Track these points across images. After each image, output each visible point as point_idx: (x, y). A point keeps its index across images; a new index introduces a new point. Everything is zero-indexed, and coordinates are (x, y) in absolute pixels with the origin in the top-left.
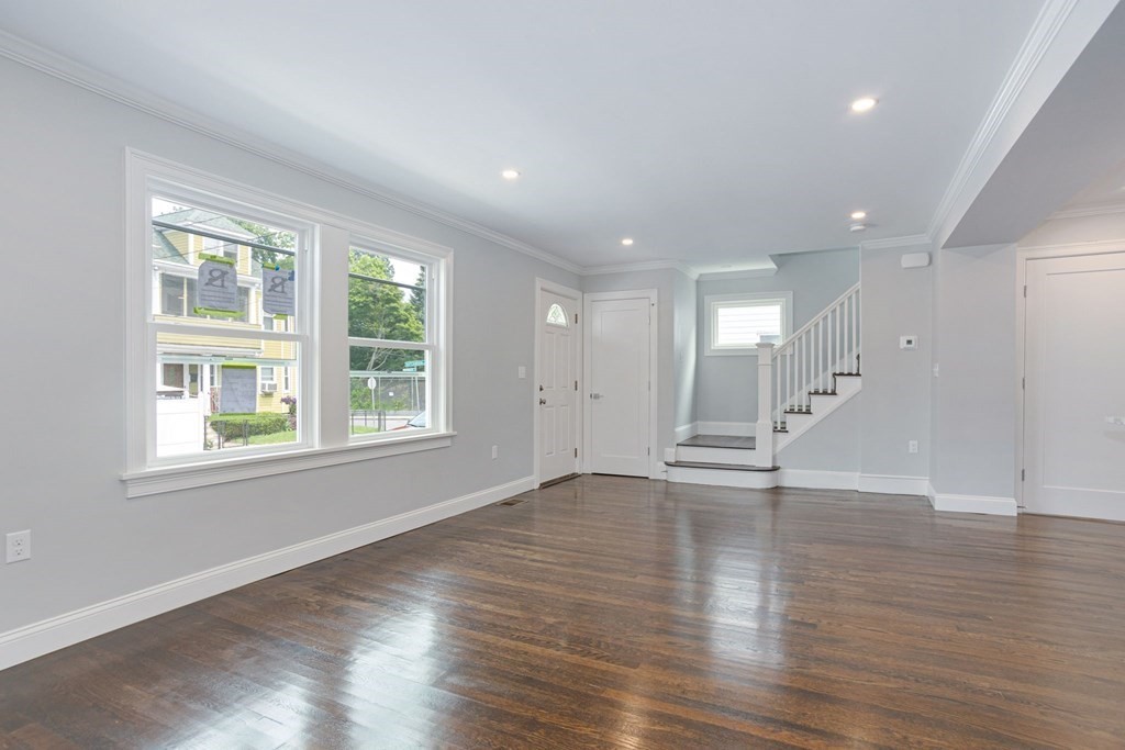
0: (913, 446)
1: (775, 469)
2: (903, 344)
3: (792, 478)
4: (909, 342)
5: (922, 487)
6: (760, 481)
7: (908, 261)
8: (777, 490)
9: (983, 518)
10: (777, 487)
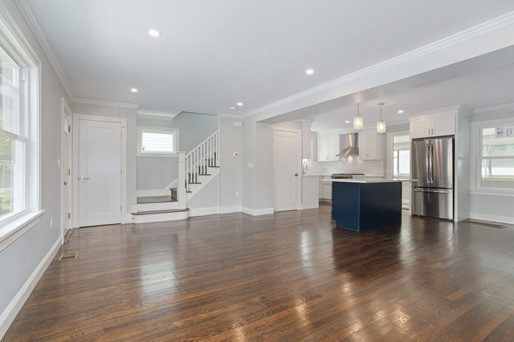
0: (237, 194)
1: (187, 210)
2: (234, 155)
3: (194, 213)
4: (236, 155)
5: (240, 209)
6: (183, 216)
7: (236, 124)
8: (189, 219)
9: (266, 216)
10: (189, 218)
